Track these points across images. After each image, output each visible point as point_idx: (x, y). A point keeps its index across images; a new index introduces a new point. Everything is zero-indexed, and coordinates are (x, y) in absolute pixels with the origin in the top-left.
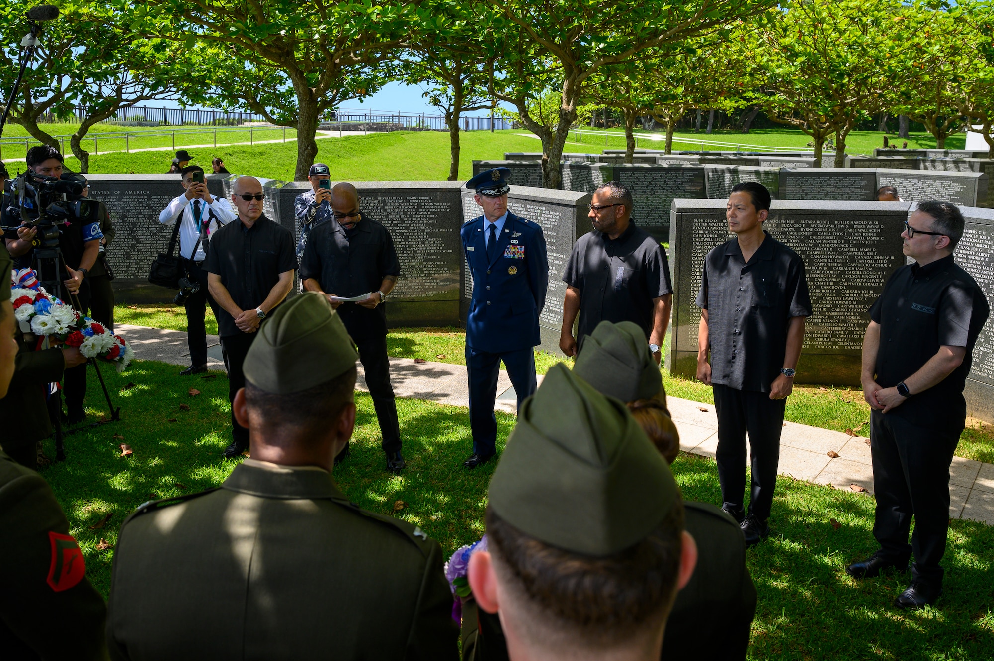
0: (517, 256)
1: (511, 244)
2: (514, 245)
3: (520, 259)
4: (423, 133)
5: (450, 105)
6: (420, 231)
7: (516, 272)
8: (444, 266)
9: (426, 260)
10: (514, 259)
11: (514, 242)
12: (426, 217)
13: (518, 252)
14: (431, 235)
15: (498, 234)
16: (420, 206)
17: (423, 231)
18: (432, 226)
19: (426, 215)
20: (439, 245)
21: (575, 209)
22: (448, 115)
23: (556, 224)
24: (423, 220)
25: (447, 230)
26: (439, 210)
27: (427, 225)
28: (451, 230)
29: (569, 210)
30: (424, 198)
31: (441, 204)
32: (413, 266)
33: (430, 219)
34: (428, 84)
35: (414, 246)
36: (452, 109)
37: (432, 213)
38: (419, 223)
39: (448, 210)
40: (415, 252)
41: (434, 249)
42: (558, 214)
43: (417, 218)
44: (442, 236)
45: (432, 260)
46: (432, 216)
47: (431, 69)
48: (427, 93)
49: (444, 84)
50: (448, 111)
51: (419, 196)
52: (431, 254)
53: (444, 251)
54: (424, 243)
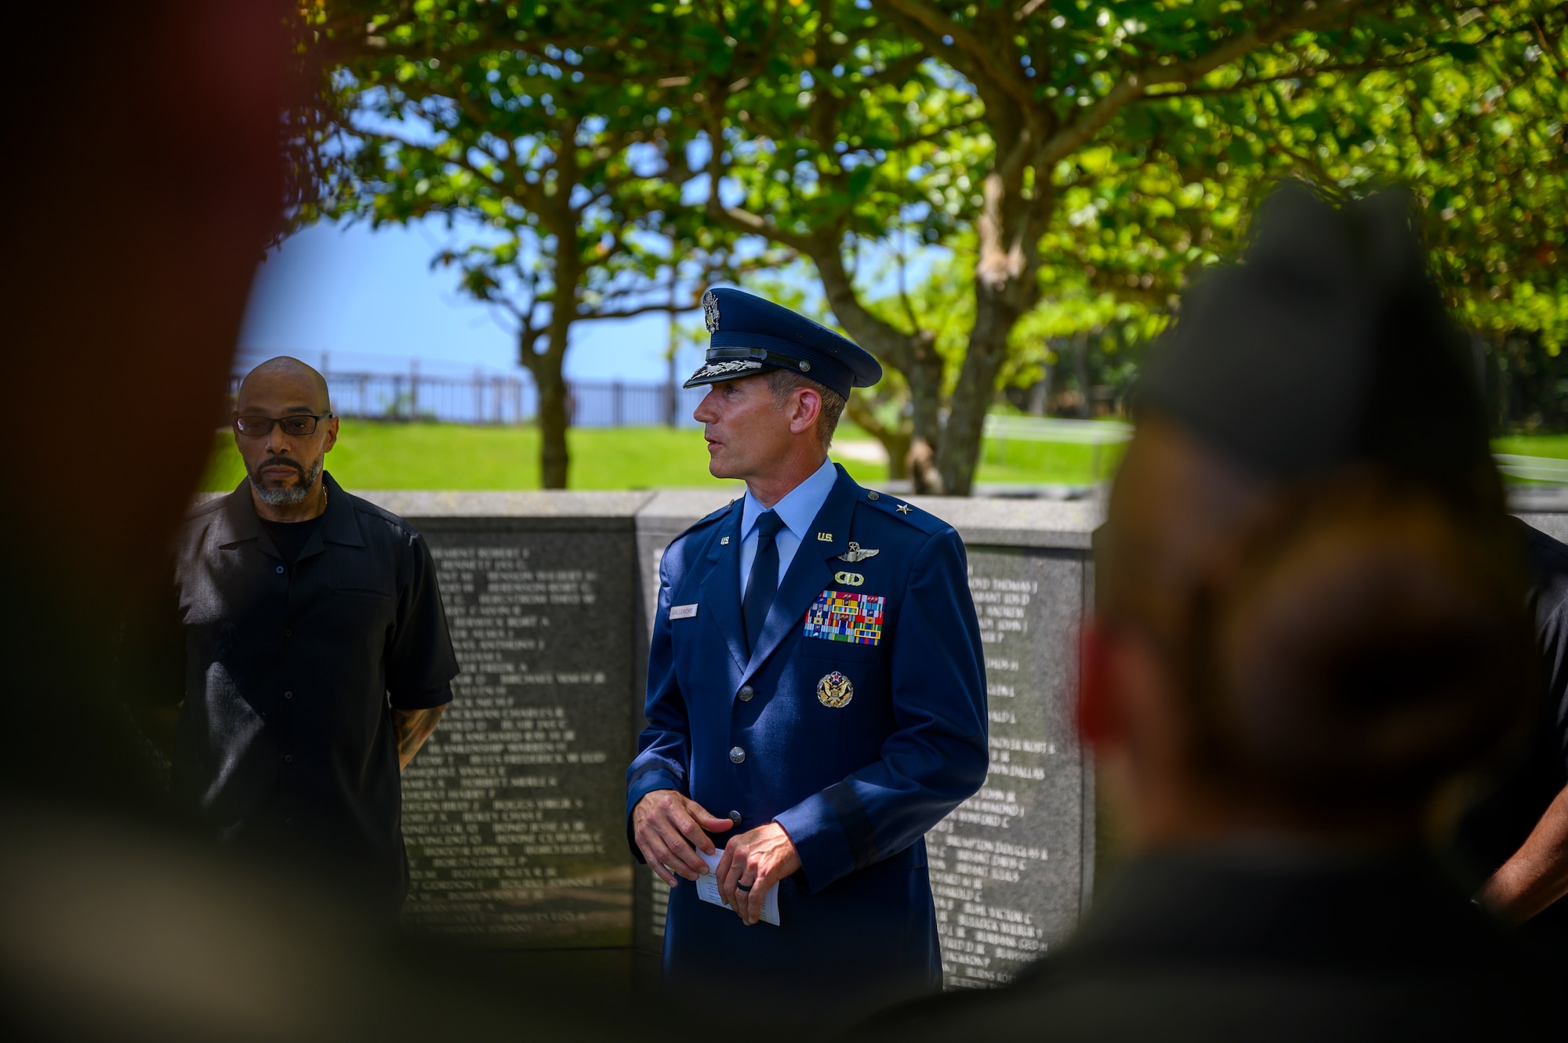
0: (852, 634)
1: (833, 586)
2: (843, 590)
3: (864, 646)
4: (415, 432)
5: (537, 300)
6: (481, 679)
7: (849, 698)
8: (571, 815)
9: (505, 793)
10: (840, 646)
11: (849, 579)
12: (506, 628)
13: (859, 619)
14: (522, 696)
15: (788, 550)
16: (481, 582)
17: (494, 679)
18: (533, 661)
19: (505, 617)
20: (555, 736)
21: (1090, 566)
22: (528, 335)
23: (1016, 626)
24: (494, 640)
25: (586, 678)
26: (556, 599)
27: (508, 655)
28: (600, 678)
29: (1067, 573)
30: (497, 553)
31: (562, 575)
32: (455, 817)
33: (520, 633)
34: (450, 225)
35: (456, 737)
36: (542, 316)
37: (528, 610)
38: (479, 650)
39: (589, 599)
40: (463, 760)
41: (536, 751)
42: (1025, 586)
43: (470, 630)
44: (568, 696)
45: (527, 793)
46: (526, 622)
47: (464, 163)
48: (447, 257)
49: (512, 225)
50: (526, 319)
51: (478, 545)
52: (522, 770)
53: (573, 758)
54: (494, 725)
